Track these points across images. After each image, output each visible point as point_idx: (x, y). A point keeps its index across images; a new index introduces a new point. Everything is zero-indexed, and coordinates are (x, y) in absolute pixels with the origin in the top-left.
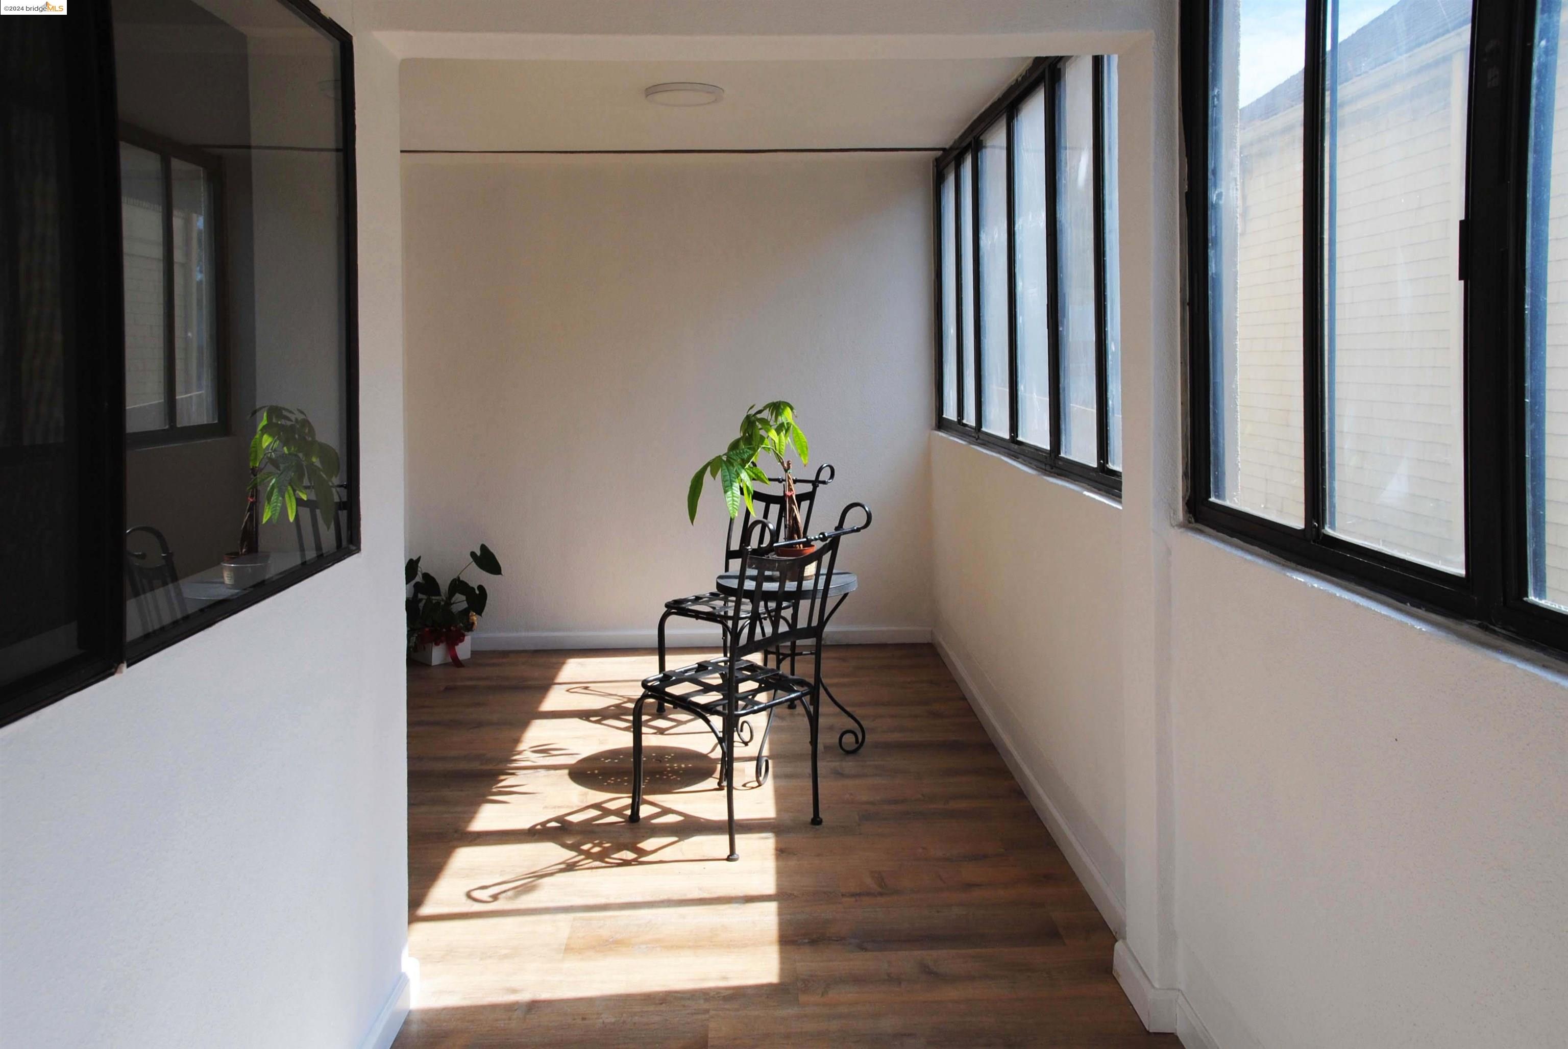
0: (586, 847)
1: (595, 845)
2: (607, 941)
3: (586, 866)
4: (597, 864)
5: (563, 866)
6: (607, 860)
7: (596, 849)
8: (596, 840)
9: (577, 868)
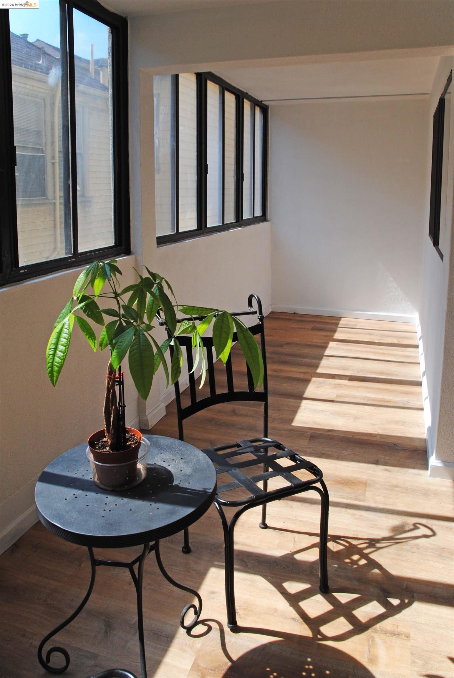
0: (363, 562)
1: (355, 562)
2: (346, 485)
3: (361, 541)
4: (354, 542)
5: (378, 545)
6: (347, 545)
7: (356, 557)
8: (356, 568)
9: (367, 541)
